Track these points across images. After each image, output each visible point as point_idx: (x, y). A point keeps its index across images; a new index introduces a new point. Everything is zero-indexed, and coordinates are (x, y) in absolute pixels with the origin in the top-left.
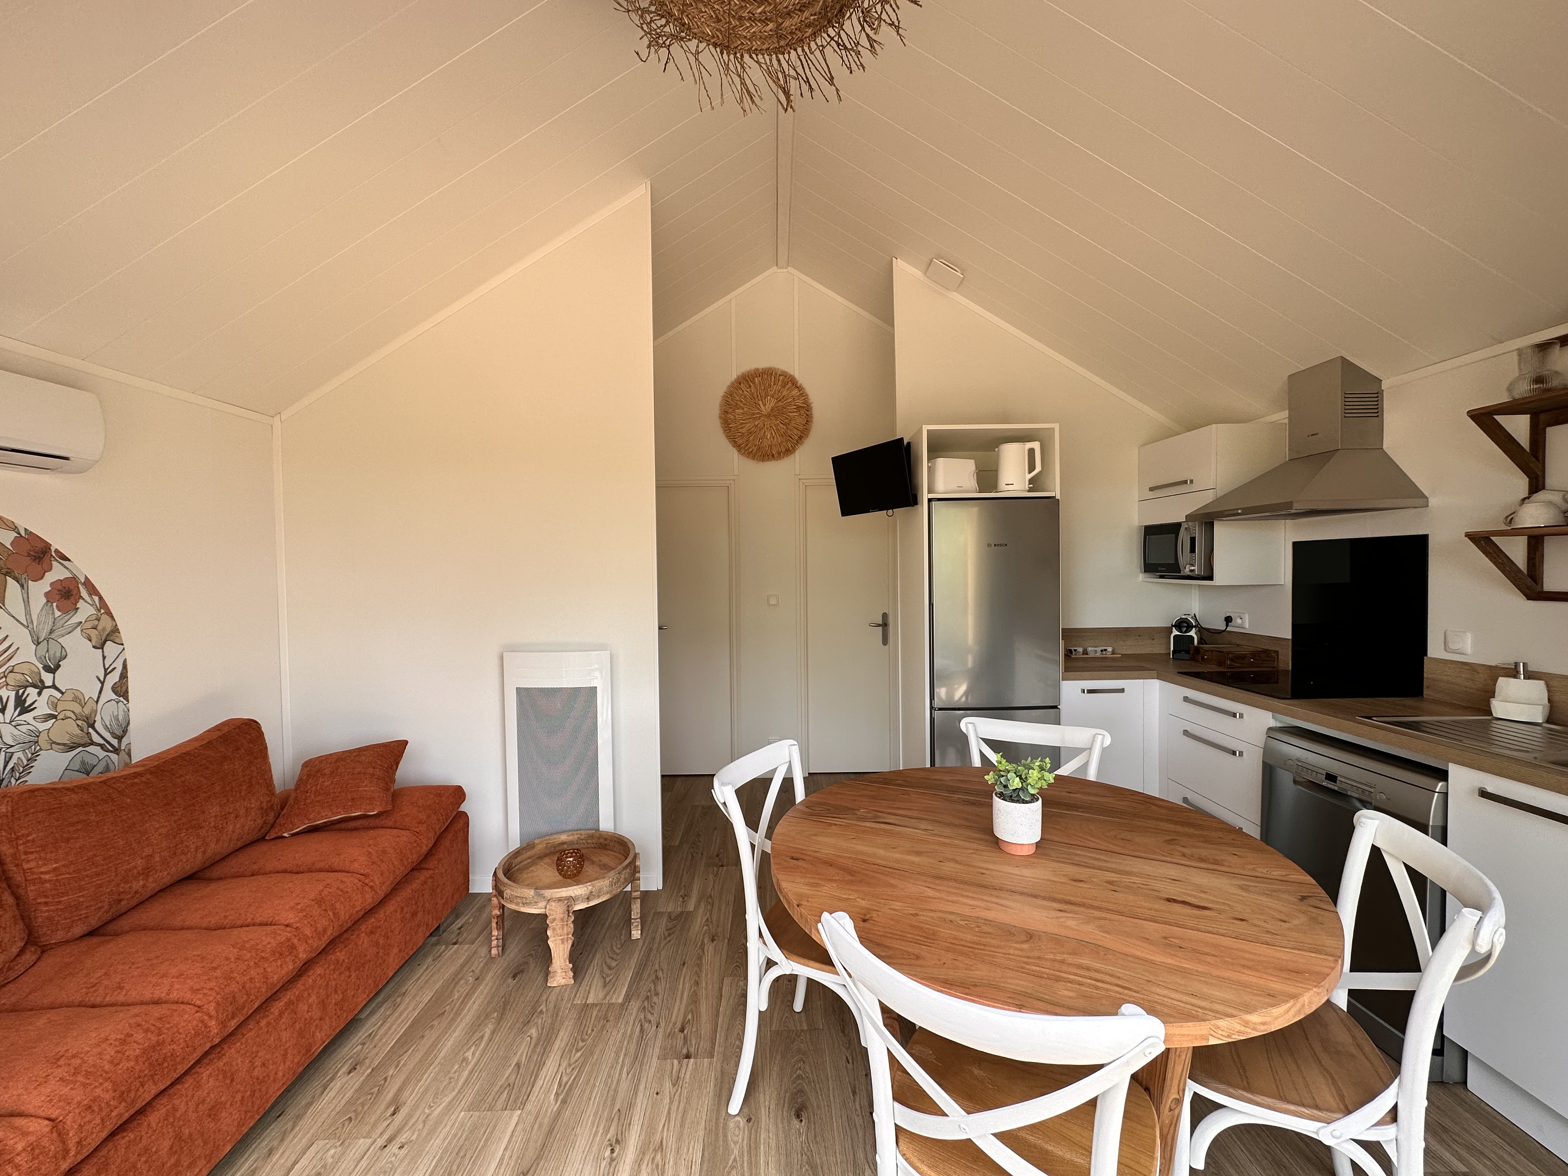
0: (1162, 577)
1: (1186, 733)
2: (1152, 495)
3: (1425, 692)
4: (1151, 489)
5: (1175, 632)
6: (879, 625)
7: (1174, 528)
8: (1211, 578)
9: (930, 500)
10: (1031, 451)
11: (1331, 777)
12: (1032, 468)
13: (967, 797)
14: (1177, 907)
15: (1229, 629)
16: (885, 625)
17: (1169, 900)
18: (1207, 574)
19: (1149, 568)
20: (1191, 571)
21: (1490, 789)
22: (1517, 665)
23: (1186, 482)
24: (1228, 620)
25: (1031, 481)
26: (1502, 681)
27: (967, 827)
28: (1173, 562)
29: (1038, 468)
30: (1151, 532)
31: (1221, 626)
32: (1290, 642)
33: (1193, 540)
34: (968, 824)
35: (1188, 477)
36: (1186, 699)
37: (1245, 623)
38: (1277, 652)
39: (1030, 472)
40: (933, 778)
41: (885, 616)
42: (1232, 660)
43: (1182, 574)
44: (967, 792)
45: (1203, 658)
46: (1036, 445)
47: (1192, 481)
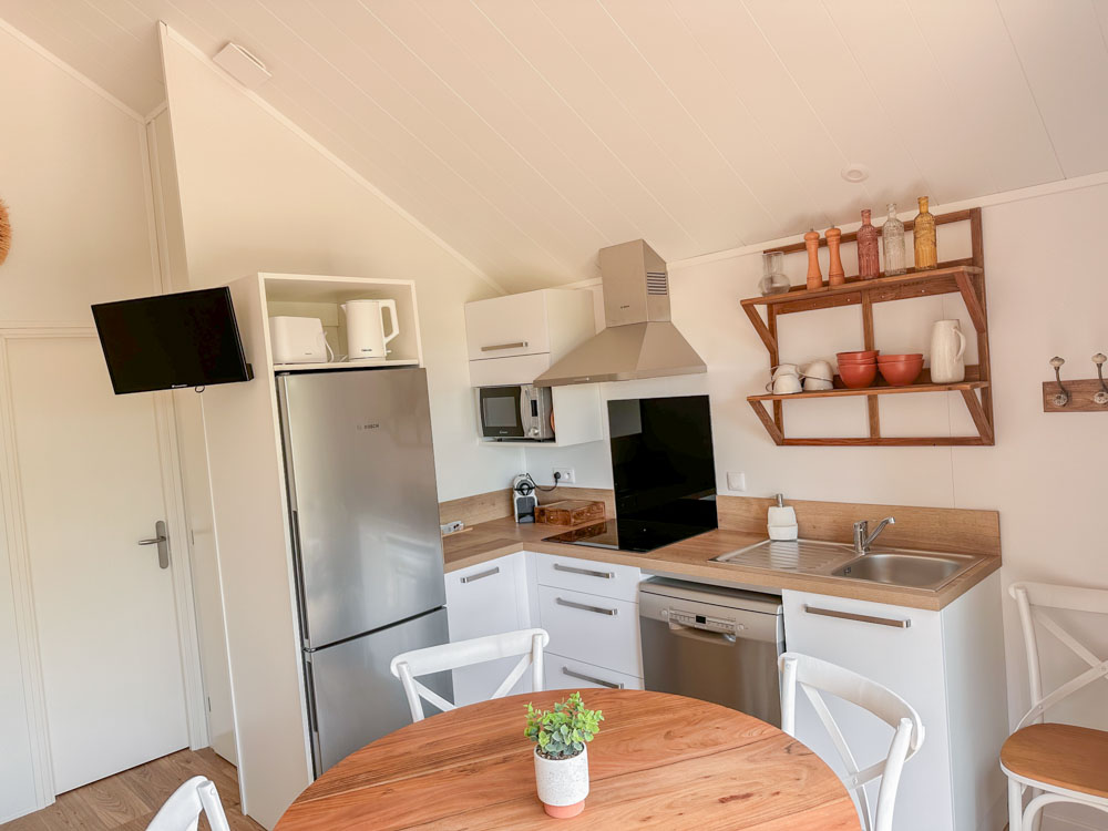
0: (500, 440)
1: (560, 601)
2: (484, 355)
3: (719, 524)
4: (484, 349)
5: (518, 495)
6: (152, 542)
7: (514, 391)
8: (553, 439)
9: (277, 373)
10: (386, 311)
11: (701, 619)
12: (388, 330)
13: (459, 765)
14: (732, 805)
15: (559, 485)
16: (161, 539)
17: (723, 801)
18: (550, 436)
19: (490, 432)
20: (536, 434)
21: (810, 605)
22: (777, 496)
23: (521, 345)
24: (557, 476)
25: (389, 346)
26: (772, 511)
27: (497, 805)
28: (515, 425)
29: (396, 332)
30: (487, 393)
31: (550, 482)
32: (613, 493)
33: (534, 403)
34: (494, 801)
35: (524, 340)
36: (557, 567)
37: (571, 479)
38: (603, 503)
39: (386, 336)
40: (395, 753)
41: (159, 525)
42: (575, 517)
43: (526, 437)
44: (455, 757)
45: (549, 520)
46: (390, 304)
47: (526, 344)
